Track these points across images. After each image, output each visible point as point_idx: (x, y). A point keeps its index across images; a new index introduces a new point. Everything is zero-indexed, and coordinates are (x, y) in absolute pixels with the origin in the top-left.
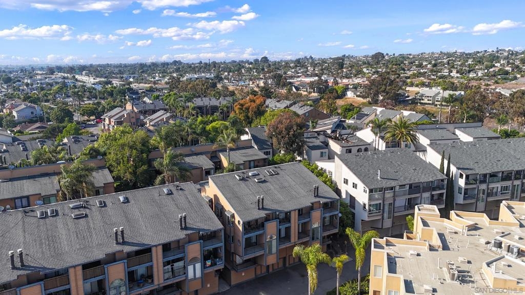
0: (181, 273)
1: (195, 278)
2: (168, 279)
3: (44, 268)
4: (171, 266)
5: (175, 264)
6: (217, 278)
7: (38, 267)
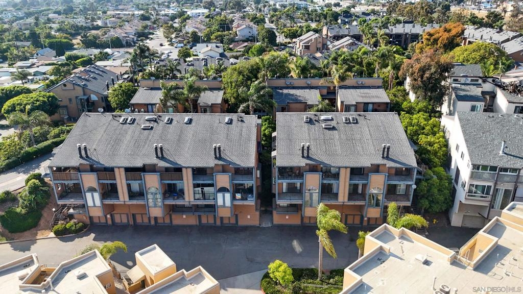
0: (211, 198)
1: (224, 206)
2: (198, 199)
3: (99, 163)
4: (201, 189)
5: (205, 188)
6: (258, 213)
7: (95, 161)
